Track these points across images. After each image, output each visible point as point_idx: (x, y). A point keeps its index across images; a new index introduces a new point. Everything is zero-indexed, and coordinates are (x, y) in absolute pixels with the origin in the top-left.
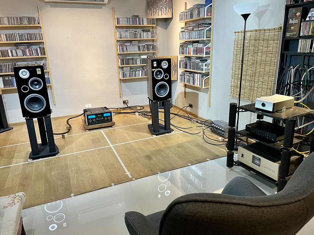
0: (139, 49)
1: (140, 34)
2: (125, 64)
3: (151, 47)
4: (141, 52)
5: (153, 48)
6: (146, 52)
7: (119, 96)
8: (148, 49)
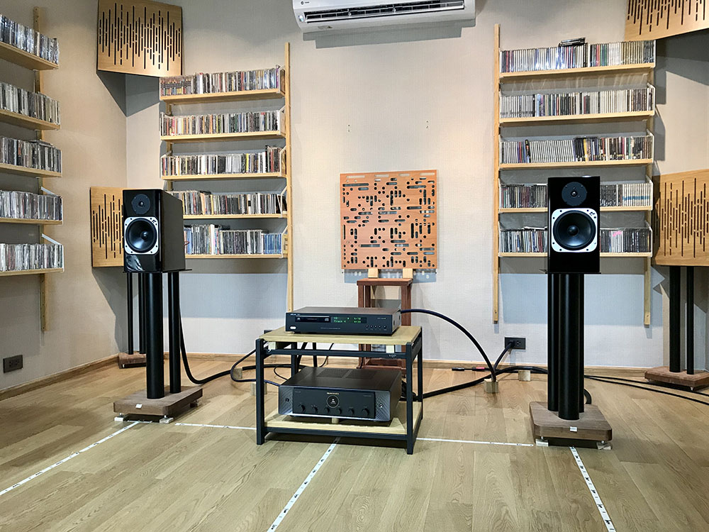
0: (579, 153)
1: (588, 99)
2: (517, 202)
3: (632, 145)
4: (588, 163)
5: (638, 148)
6: (608, 161)
7: (491, 318)
8: (616, 150)
